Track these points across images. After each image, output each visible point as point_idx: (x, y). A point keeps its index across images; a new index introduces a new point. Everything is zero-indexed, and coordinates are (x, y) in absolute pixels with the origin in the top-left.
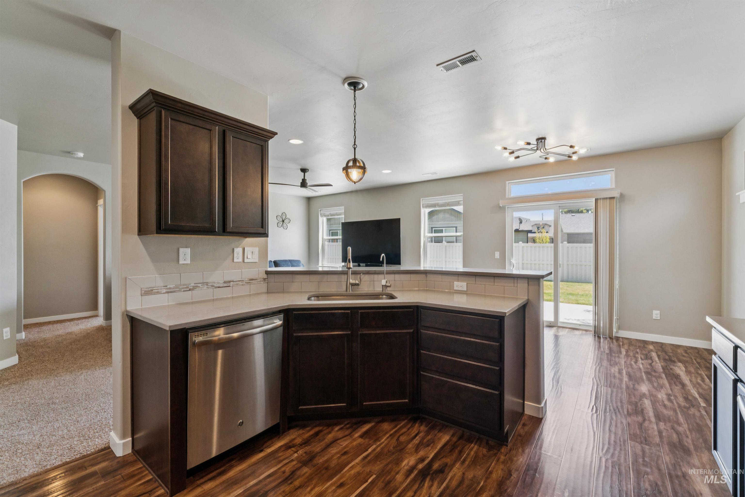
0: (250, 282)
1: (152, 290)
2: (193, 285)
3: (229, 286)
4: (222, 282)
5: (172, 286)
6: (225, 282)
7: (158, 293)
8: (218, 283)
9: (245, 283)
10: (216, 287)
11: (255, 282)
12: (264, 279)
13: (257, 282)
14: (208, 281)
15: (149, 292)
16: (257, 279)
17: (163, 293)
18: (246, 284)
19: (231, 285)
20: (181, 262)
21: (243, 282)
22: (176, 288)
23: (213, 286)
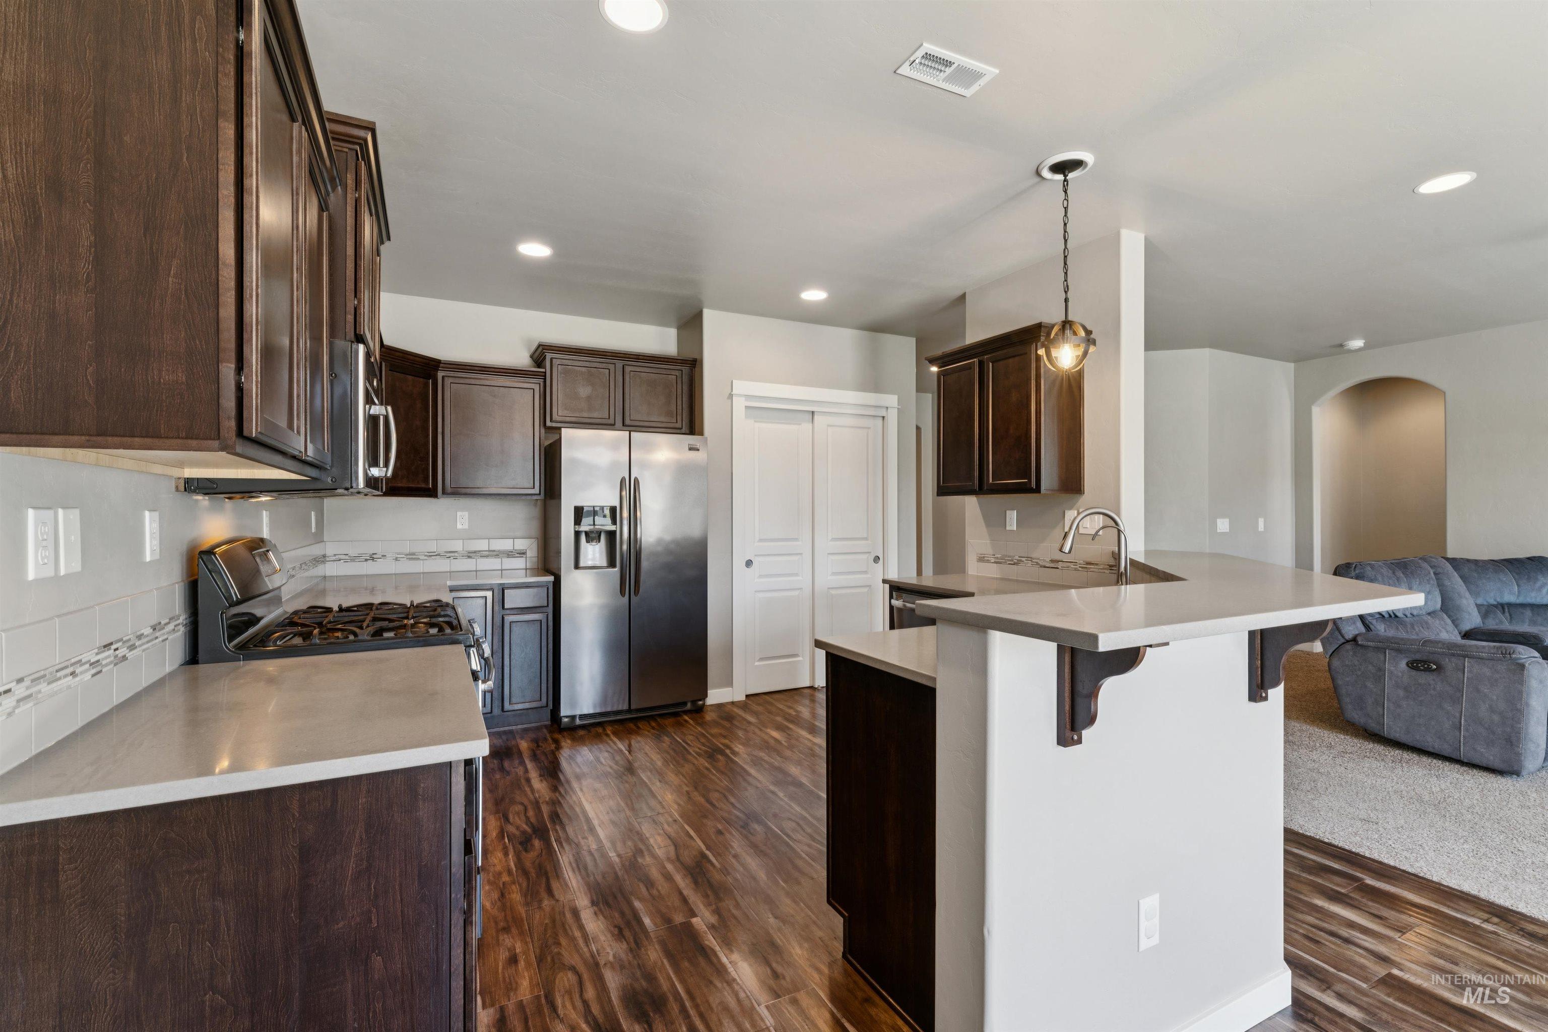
0: (1086, 568)
1: (984, 557)
2: (1017, 557)
3: (1058, 568)
4: (1048, 560)
5: (999, 556)
6: (1052, 561)
7: (988, 561)
8: (1044, 561)
9: (1080, 567)
10: (1041, 566)
11: (1095, 568)
12: (1111, 566)
13: (1097, 568)
14: (1033, 556)
15: (981, 559)
16: (1097, 564)
17: (993, 563)
18: (1080, 569)
19: (1060, 567)
20: (1008, 528)
21: (1076, 565)
22: (1002, 559)
23: (1037, 564)
